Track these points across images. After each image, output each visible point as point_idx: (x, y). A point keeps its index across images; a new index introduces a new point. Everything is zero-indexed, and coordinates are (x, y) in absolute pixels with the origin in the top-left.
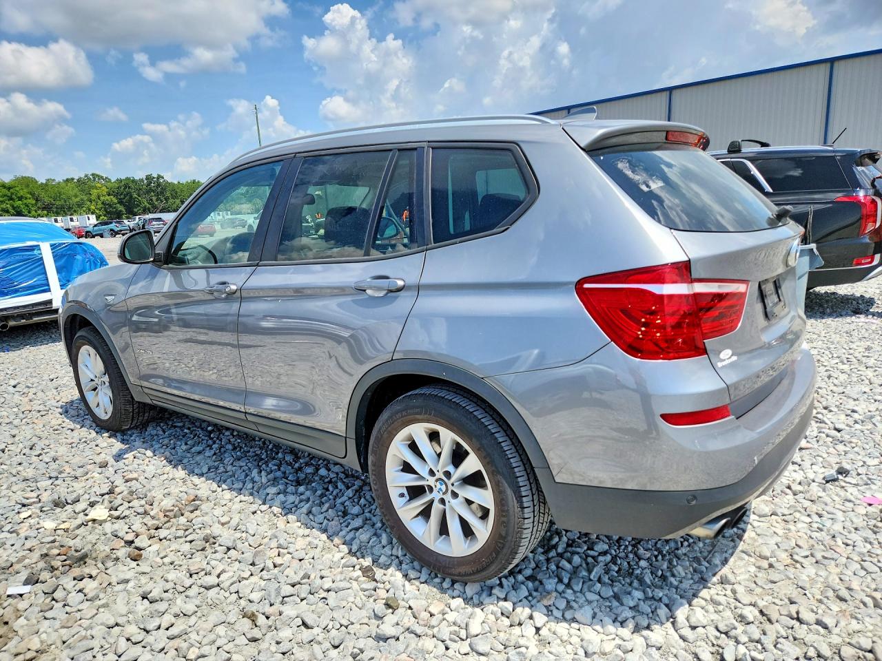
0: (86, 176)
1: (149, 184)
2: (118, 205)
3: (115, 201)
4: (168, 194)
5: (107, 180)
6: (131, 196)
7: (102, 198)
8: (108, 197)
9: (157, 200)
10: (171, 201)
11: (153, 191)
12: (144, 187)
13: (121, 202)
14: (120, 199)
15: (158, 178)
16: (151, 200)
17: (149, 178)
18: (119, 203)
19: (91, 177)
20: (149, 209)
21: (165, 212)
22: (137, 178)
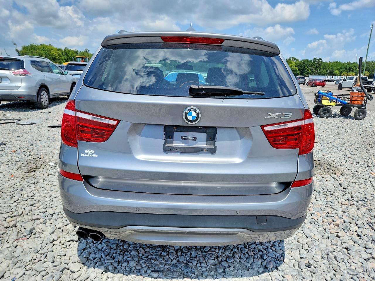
0: (290, 58)
1: (314, 62)
2: (298, 71)
3: (297, 69)
4: (321, 67)
5: (297, 60)
6: (304, 68)
7: (292, 68)
8: (295, 67)
9: (315, 70)
10: (322, 70)
11: (315, 66)
12: (312, 63)
13: (299, 70)
14: (299, 68)
15: (319, 60)
16: (313, 69)
17: (315, 59)
18: (298, 70)
19: (291, 59)
20: (310, 73)
21: (317, 75)
22: (309, 59)
